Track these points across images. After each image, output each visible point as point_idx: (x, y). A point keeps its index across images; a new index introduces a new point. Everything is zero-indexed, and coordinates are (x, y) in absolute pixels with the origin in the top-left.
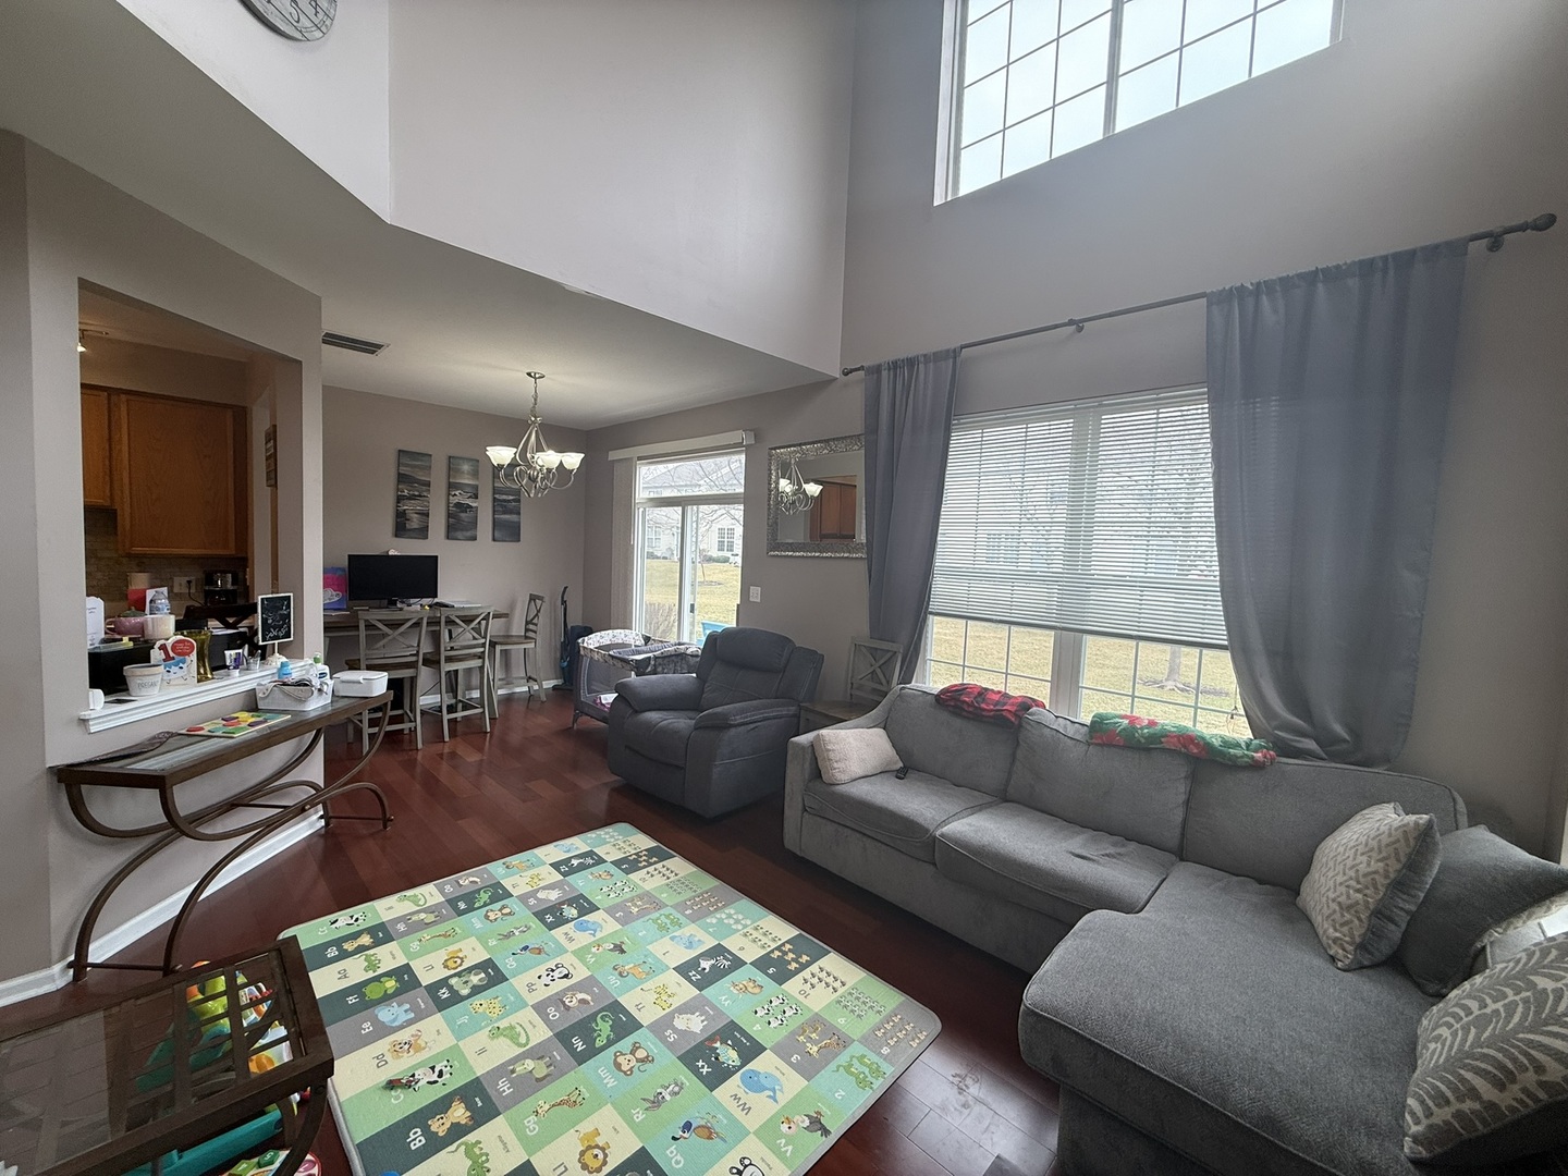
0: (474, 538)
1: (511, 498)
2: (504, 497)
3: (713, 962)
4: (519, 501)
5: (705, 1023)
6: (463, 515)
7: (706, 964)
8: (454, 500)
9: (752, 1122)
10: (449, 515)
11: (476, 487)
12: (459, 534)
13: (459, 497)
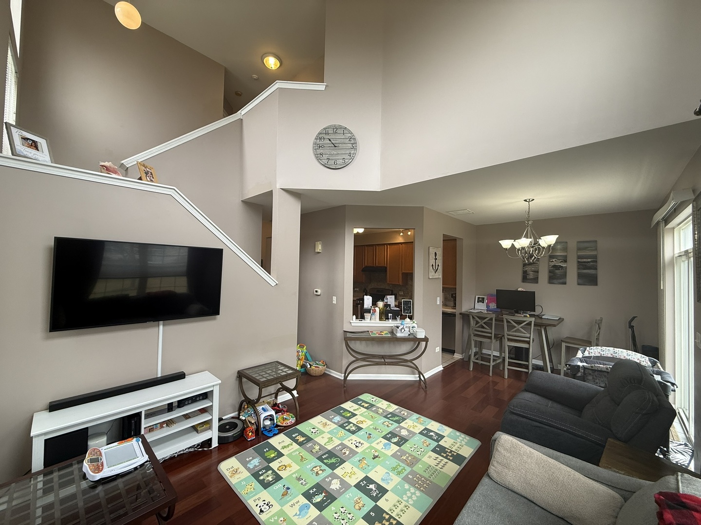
0: (565, 283)
1: (589, 260)
2: (585, 260)
3: (374, 489)
4: (596, 262)
5: (335, 489)
6: (557, 271)
7: (372, 486)
8: (553, 264)
9: (287, 508)
10: (550, 272)
11: (566, 256)
12: (555, 281)
13: (555, 262)
